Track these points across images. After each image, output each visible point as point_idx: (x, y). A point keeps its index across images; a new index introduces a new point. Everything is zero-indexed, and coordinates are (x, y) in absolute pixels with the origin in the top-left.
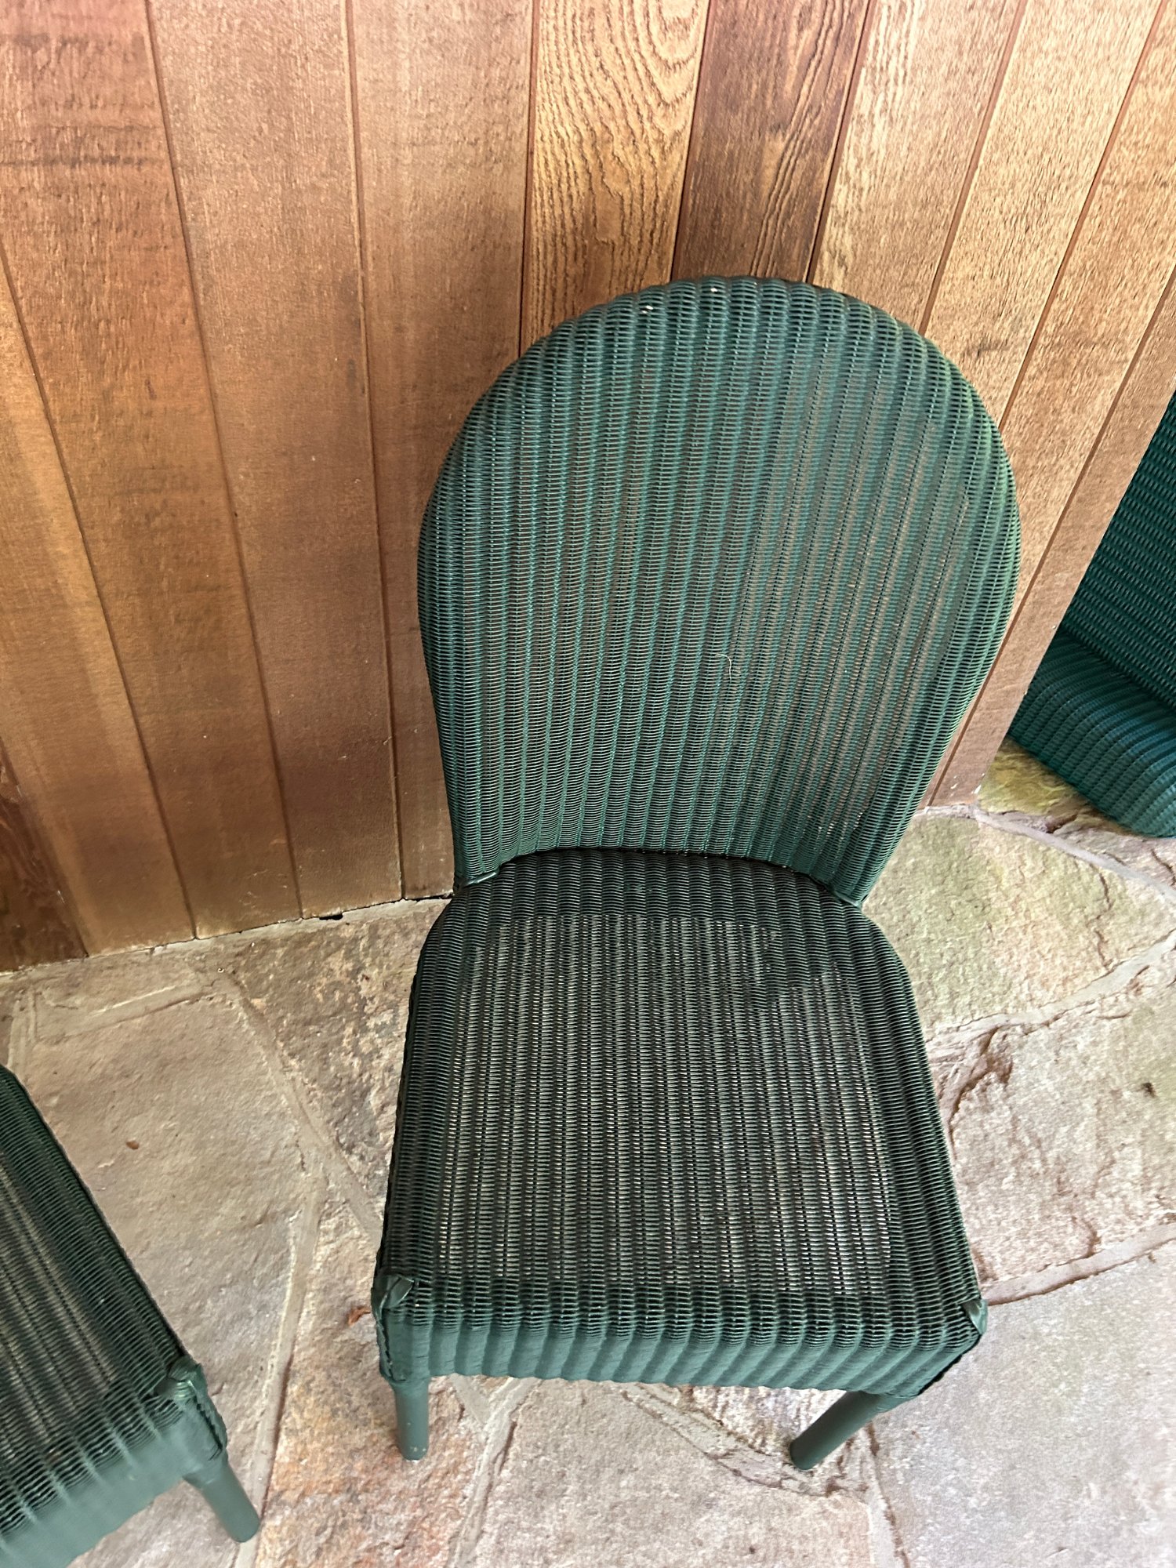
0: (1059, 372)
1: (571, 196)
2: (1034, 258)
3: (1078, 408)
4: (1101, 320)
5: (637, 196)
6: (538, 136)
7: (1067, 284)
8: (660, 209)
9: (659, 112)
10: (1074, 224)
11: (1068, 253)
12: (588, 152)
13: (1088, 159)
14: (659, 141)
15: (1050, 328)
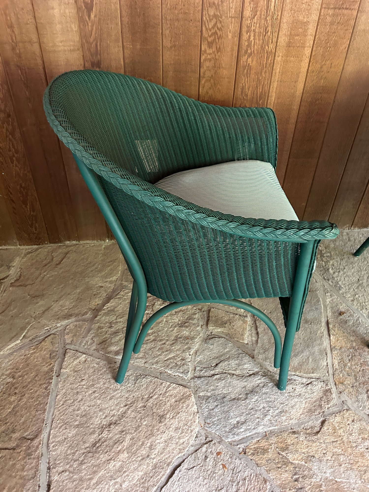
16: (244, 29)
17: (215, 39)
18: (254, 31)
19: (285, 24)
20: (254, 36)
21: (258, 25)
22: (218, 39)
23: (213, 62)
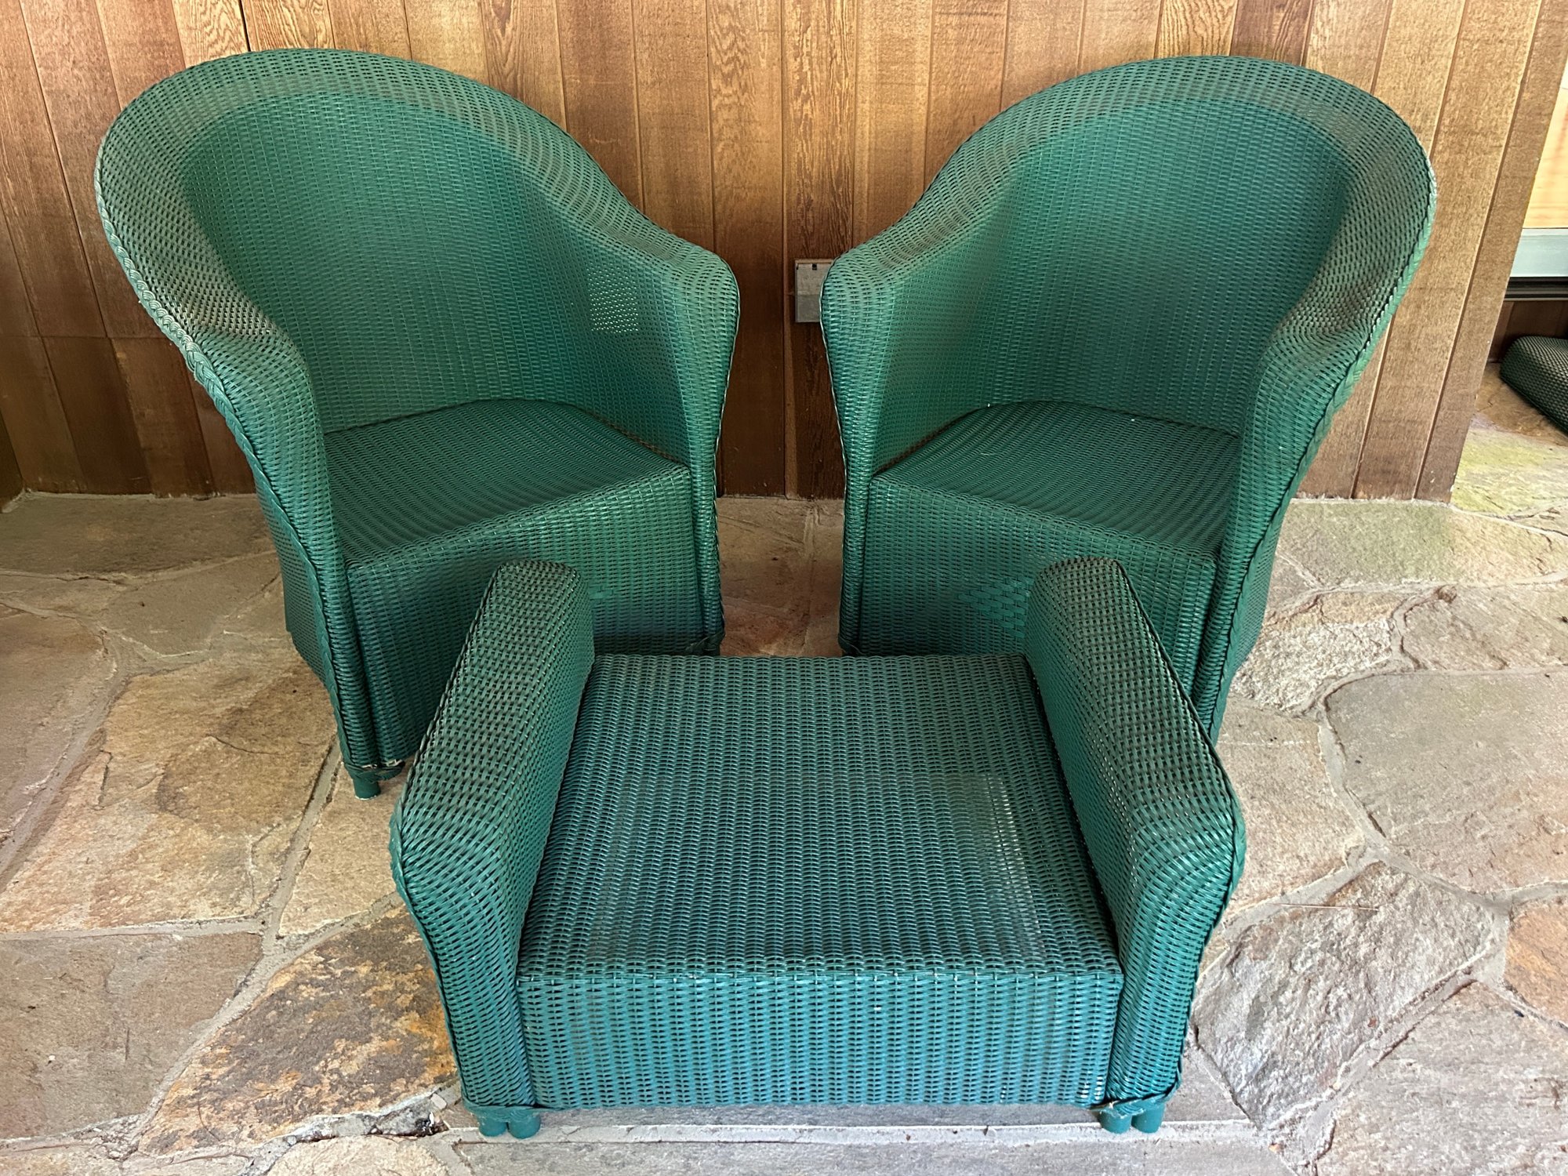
0: (1457, 149)
1: (1178, 36)
2: (1429, 78)
3: (1475, 175)
4: (1478, 119)
5: (1210, 37)
6: (1165, 8)
7: (1453, 96)
8: (1221, 43)
10: (1450, 61)
11: (1450, 78)
12: (1188, 15)
13: (1451, 27)
14: (1222, 11)
15: (1447, 122)
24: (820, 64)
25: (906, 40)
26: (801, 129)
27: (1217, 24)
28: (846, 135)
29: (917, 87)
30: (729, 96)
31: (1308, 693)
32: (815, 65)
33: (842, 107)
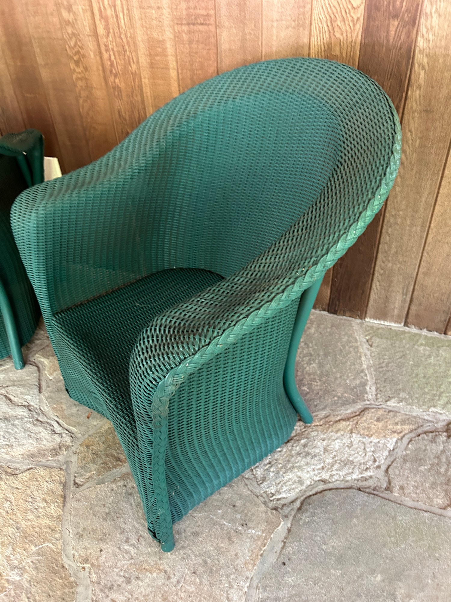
1: (323, 39)
5: (345, 39)
6: (313, 18)
8: (353, 44)
9: (352, 11)
12: (329, 24)
14: (353, 21)
16: (103, 48)
17: (80, 58)
18: (113, 50)
19: (141, 43)
20: (114, 55)
21: (114, 44)
22: (83, 58)
23: (84, 81)
24: (119, 55)
25: (161, 41)
26: (116, 93)
27: (349, 30)
28: (139, 98)
29: (171, 71)
30: (79, 73)
31: (297, 490)
32: (117, 56)
33: (134, 81)
